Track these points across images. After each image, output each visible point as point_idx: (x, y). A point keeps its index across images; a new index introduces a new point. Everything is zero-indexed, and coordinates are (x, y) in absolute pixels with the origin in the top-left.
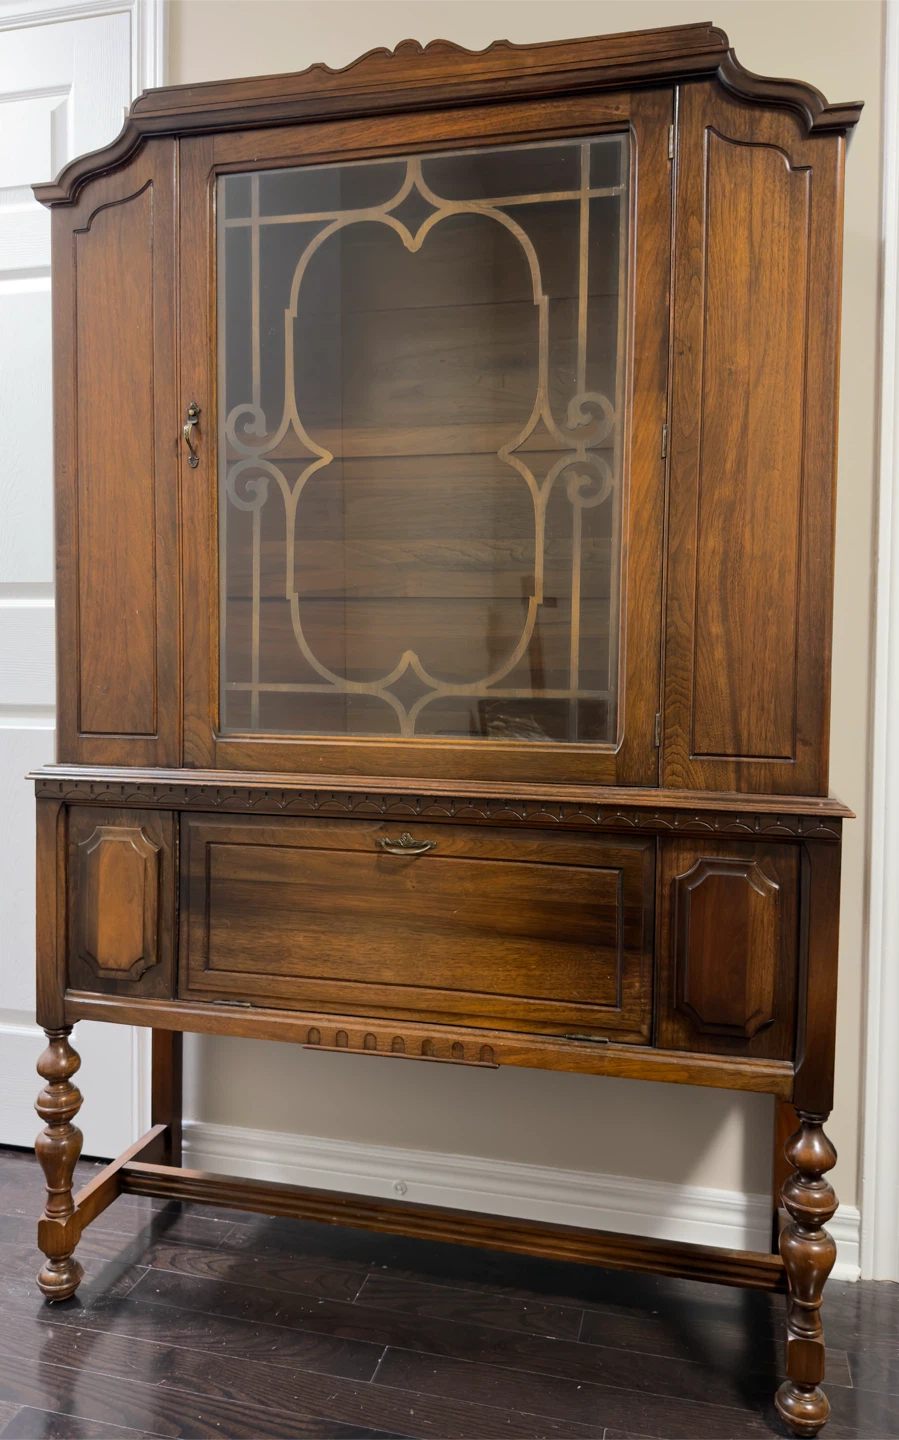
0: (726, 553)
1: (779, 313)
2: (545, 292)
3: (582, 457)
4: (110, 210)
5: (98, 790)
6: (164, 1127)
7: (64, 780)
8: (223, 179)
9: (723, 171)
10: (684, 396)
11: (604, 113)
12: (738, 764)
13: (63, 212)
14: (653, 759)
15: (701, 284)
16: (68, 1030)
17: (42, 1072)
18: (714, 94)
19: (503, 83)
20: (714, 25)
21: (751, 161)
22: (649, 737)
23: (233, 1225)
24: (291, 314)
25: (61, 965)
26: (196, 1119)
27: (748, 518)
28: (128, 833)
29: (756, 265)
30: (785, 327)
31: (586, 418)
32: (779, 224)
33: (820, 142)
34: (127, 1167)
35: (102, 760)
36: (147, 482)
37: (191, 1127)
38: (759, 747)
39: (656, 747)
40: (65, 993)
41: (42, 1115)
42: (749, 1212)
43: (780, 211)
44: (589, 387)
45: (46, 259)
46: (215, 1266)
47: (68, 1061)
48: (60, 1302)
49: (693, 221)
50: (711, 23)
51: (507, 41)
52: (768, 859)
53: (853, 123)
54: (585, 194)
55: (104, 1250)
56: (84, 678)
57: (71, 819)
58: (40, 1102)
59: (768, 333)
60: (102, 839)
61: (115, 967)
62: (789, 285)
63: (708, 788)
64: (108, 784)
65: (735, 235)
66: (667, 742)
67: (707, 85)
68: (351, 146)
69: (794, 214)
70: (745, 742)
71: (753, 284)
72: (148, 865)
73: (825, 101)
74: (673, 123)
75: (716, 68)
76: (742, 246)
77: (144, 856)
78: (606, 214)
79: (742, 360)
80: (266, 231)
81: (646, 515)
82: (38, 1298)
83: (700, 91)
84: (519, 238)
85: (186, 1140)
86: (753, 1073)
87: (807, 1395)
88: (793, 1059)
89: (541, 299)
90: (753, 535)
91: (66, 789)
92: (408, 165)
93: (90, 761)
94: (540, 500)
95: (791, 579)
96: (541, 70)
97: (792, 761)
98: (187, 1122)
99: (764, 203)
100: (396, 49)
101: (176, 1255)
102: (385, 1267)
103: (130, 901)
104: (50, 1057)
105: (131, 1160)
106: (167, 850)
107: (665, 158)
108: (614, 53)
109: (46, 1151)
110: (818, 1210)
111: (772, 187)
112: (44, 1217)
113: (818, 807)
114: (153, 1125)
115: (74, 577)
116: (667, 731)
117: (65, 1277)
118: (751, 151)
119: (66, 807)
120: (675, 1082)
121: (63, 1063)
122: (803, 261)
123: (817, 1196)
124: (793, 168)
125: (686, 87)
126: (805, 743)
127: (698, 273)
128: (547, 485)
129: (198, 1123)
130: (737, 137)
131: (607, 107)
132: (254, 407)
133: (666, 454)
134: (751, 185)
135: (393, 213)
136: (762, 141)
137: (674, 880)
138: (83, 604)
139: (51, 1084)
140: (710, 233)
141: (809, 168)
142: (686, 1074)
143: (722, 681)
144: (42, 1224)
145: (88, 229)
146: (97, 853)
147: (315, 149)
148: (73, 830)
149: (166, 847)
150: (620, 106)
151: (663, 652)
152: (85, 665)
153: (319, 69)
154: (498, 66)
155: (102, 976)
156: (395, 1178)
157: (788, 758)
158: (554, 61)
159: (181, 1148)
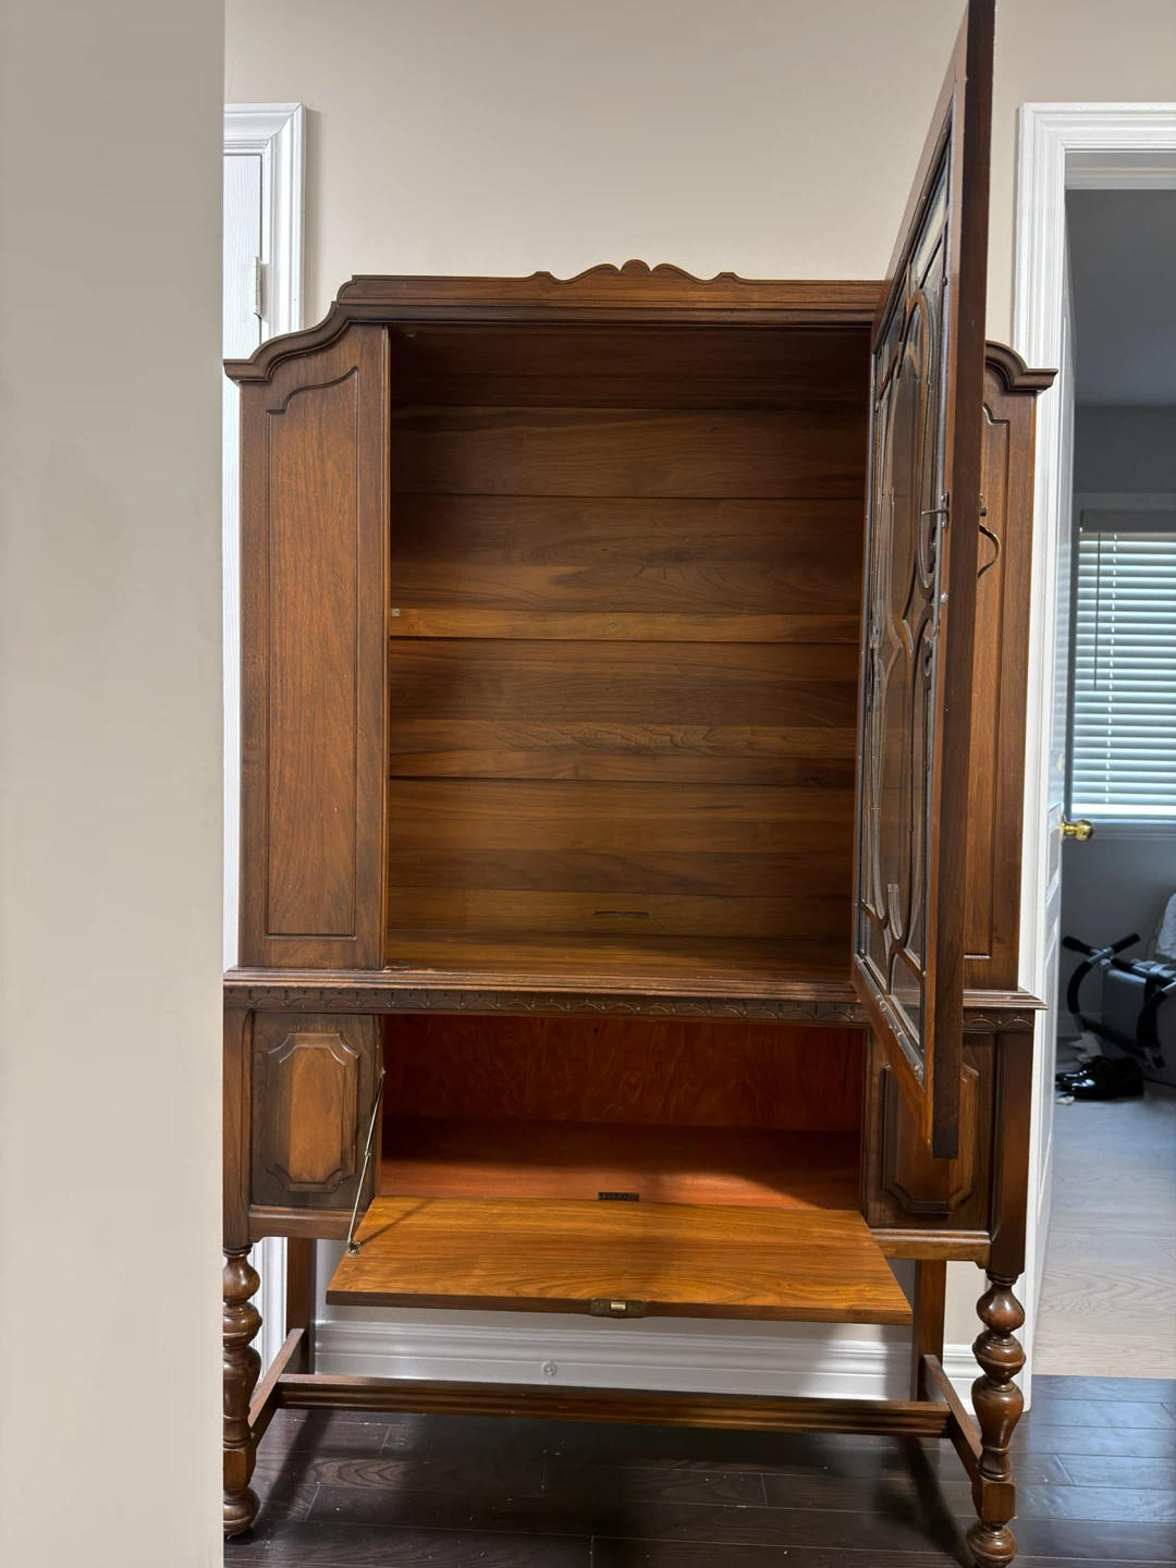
4: (310, 394)
5: (294, 997)
6: (302, 1331)
7: (255, 986)
13: (255, 390)
16: (248, 1249)
19: (728, 313)
23: (387, 1427)
25: (245, 1181)
28: (323, 1040)
33: (1021, 399)
34: (280, 1381)
35: (293, 963)
36: (348, 677)
37: (322, 1326)
40: (249, 1210)
42: (889, 1360)
46: (387, 1474)
47: (247, 1281)
48: (238, 1537)
51: (733, 274)
52: (967, 1048)
53: (1048, 386)
56: (273, 877)
57: (257, 1023)
60: (296, 1047)
61: (308, 1179)
64: (305, 990)
72: (348, 1072)
73: (1024, 365)
77: (344, 1064)
85: (319, 1342)
86: (954, 1243)
87: (997, 1533)
88: (988, 1229)
91: (256, 995)
93: (279, 964)
96: (770, 306)
97: (988, 957)
98: (319, 1322)
100: (623, 268)
101: (340, 1468)
102: (558, 1454)
103: (328, 1111)
104: (229, 1279)
105: (283, 1372)
106: (367, 1056)
108: (835, 298)
110: (1009, 1364)
114: (288, 1330)
115: (264, 772)
117: (244, 1509)
119: (252, 1014)
123: (1008, 1351)
124: (991, 418)
126: (1000, 940)
137: (883, 1070)
138: (273, 801)
139: (231, 1307)
141: (1005, 419)
145: (283, 411)
146: (289, 1062)
148: (260, 1038)
149: (365, 1052)
152: (275, 863)
153: (543, 278)
154: (725, 297)
155: (292, 1190)
156: (542, 1360)
157: (985, 955)
158: (778, 298)
159: (314, 1350)
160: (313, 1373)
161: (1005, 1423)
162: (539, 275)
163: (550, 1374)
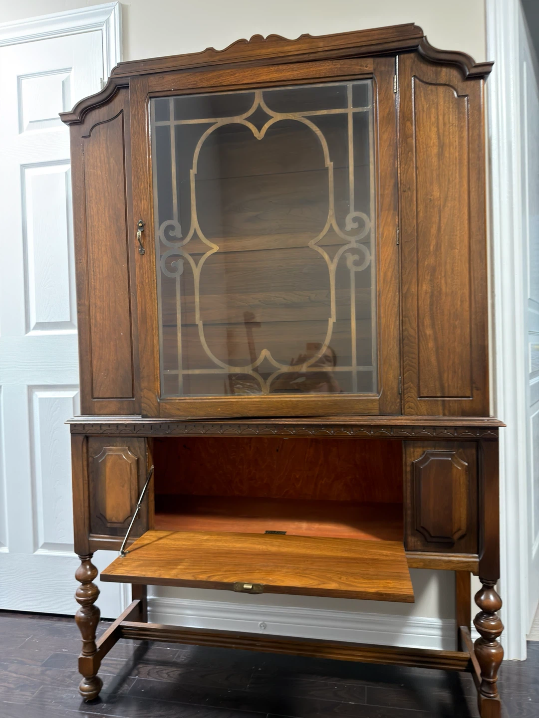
0: (432, 292)
1: (454, 169)
2: (331, 160)
3: (354, 245)
4: (101, 126)
5: (104, 428)
6: (138, 601)
7: (86, 424)
8: (154, 99)
9: (423, 98)
10: (407, 213)
11: (360, 69)
12: (444, 401)
13: (76, 127)
14: (398, 400)
15: (413, 155)
16: (91, 555)
17: (78, 579)
18: (416, 59)
19: (307, 56)
20: (415, 24)
21: (437, 93)
22: (396, 389)
23: (178, 651)
24: (193, 172)
25: (87, 521)
26: (155, 596)
27: (443, 275)
28: (118, 450)
29: (441, 146)
30: (457, 177)
31: (356, 225)
32: (453, 124)
33: (472, 83)
34: (121, 624)
35: (105, 412)
36: (124, 266)
38: (454, 392)
39: (400, 394)
40: (90, 536)
41: (79, 601)
43: (452, 118)
44: (356, 209)
46: (171, 674)
47: (92, 572)
49: (408, 124)
50: (414, 23)
51: (308, 34)
52: (461, 450)
53: (488, 73)
54: (350, 110)
55: (110, 669)
56: (94, 370)
57: (90, 443)
58: (78, 595)
59: (449, 180)
60: (107, 454)
61: (116, 521)
62: (459, 155)
63: (428, 415)
64: (109, 425)
65: (430, 131)
66: (405, 391)
67: (412, 55)
69: (460, 119)
70: (446, 390)
71: (440, 155)
72: (132, 466)
73: (474, 62)
74: (396, 74)
75: (417, 46)
76: (434, 136)
77: (130, 462)
78: (361, 122)
79: (436, 193)
80: (178, 128)
81: (389, 274)
82: (80, 699)
83: (410, 58)
84: (317, 132)
85: (150, 606)
86: (458, 561)
88: (477, 553)
89: (329, 164)
90: (446, 283)
91: (87, 428)
92: (256, 94)
93: (98, 413)
94: (332, 267)
95: (467, 304)
96: (326, 49)
97: (471, 399)
99: (444, 115)
100: (250, 40)
101: (150, 670)
102: (260, 669)
103: (123, 486)
104: (82, 570)
105: (124, 620)
106: (142, 458)
107: (392, 92)
108: (366, 39)
109: (82, 621)
110: (494, 631)
111: (448, 105)
112: (81, 656)
113: (482, 421)
114: (133, 600)
115: (87, 317)
116: (405, 385)
117: (93, 687)
118: (437, 88)
119: (87, 438)
120: (417, 568)
121: (89, 573)
122: (465, 143)
123: (493, 623)
124: (459, 96)
125: (402, 56)
126: (478, 389)
127: (411, 150)
128: (336, 260)
130: (429, 81)
131: (361, 66)
132: (175, 222)
133: (399, 243)
134: (437, 105)
135: (248, 119)
136: (442, 82)
137: (413, 463)
138: (93, 331)
139: (83, 585)
140: (417, 130)
141: (466, 96)
142: (423, 564)
143: (433, 359)
144: (80, 659)
145: (89, 136)
146: (104, 461)
148: (91, 450)
149: (141, 456)
150: (369, 65)
151: (401, 345)
152: (95, 362)
153: (210, 50)
154: (304, 47)
155: (109, 526)
156: (259, 621)
157: (469, 397)
158: (333, 44)
159: (147, 611)
160: (146, 622)
161: (494, 664)
162: (208, 49)
163: (263, 628)
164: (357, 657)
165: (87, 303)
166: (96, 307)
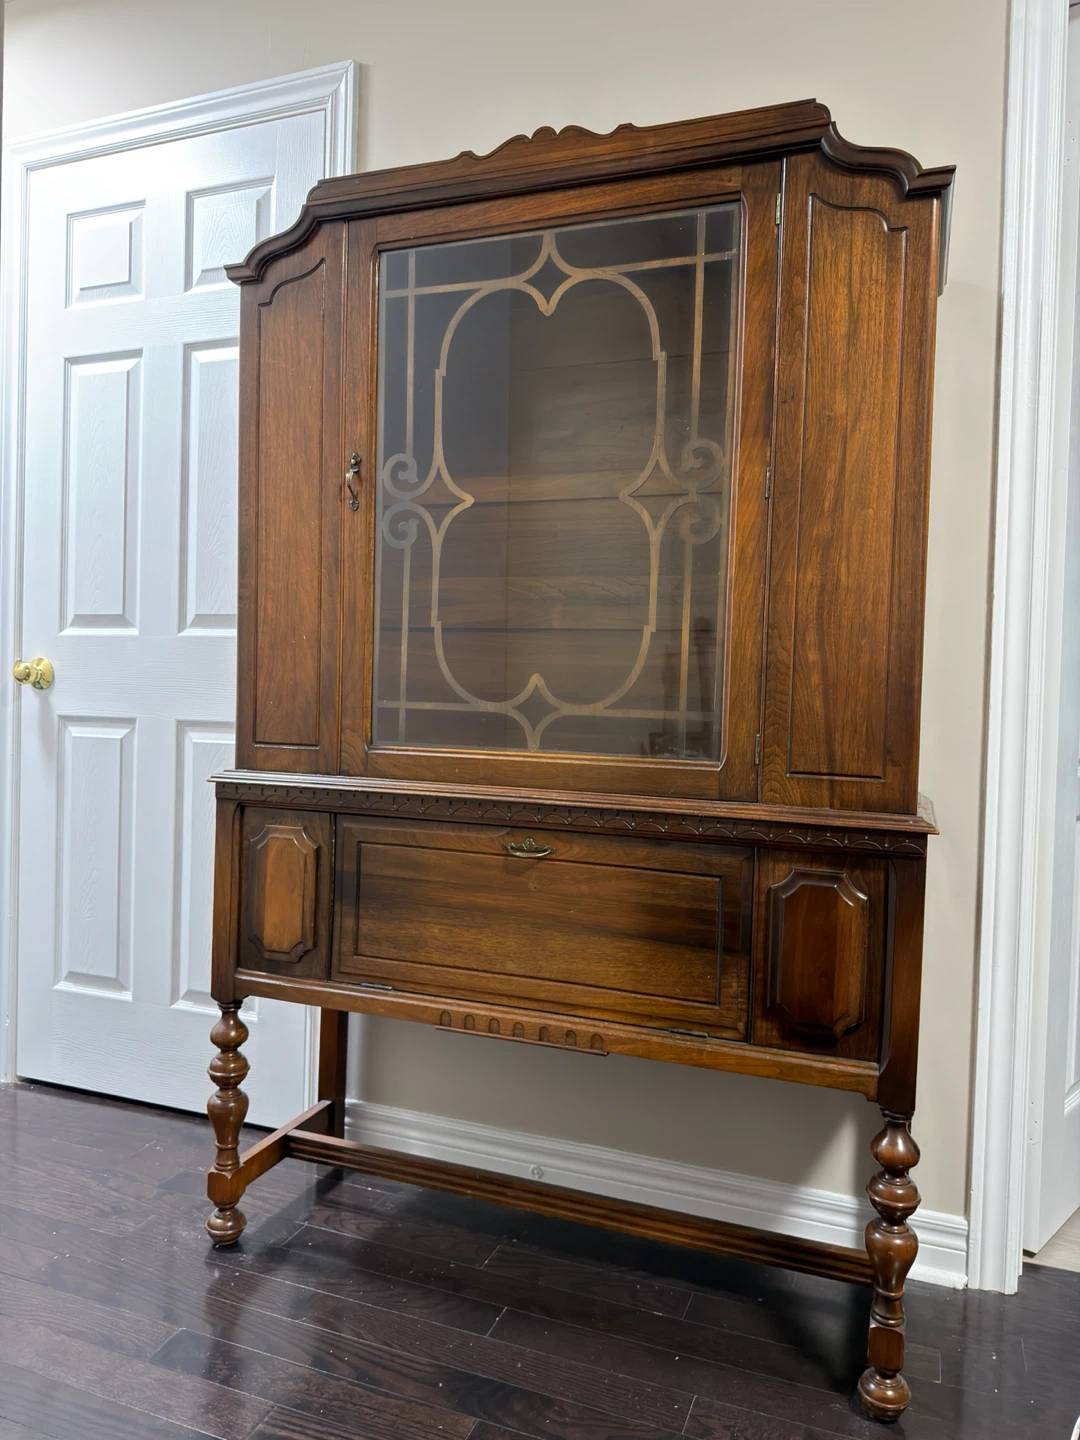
0: (823, 586)
1: (875, 362)
2: (663, 348)
3: (693, 498)
4: (289, 286)
5: (267, 793)
6: (329, 1101)
7: (240, 784)
8: (384, 255)
9: (825, 234)
10: (786, 442)
11: (718, 186)
12: (832, 782)
13: (250, 288)
14: (753, 776)
15: (803, 337)
16: (238, 1004)
17: (214, 1041)
18: (817, 165)
19: (626, 162)
20: (818, 101)
21: (851, 224)
22: (749, 755)
23: (384, 1195)
24: (440, 373)
25: (233, 947)
26: (359, 1099)
27: (844, 553)
28: (291, 831)
29: (854, 320)
30: (881, 377)
31: (697, 463)
32: (877, 281)
33: (915, 205)
34: (289, 1134)
35: (273, 766)
36: (314, 524)
38: (852, 766)
39: (755, 765)
40: (236, 972)
41: (214, 1078)
43: (877, 268)
44: (701, 435)
45: (234, 331)
46: (363, 1227)
47: (237, 1032)
48: (226, 1246)
49: (798, 280)
50: (815, 99)
51: (631, 124)
52: (858, 872)
53: (947, 185)
54: (700, 259)
55: (268, 1206)
56: (259, 694)
57: (245, 817)
58: (213, 1068)
59: (865, 383)
60: (270, 836)
61: (277, 949)
62: (885, 337)
63: (804, 804)
64: (275, 788)
65: (836, 292)
66: (766, 760)
67: (811, 156)
68: (494, 223)
69: (891, 271)
70: (838, 763)
71: (852, 337)
72: (308, 860)
73: (918, 165)
74: (780, 191)
75: (819, 140)
76: (842, 301)
77: (305, 852)
78: (719, 277)
79: (840, 407)
80: (420, 299)
81: (750, 550)
82: (207, 1241)
83: (806, 162)
84: (641, 300)
85: (349, 1116)
86: (841, 1071)
87: (888, 1381)
88: (878, 1061)
89: (660, 355)
90: (848, 569)
91: (240, 790)
92: (544, 238)
93: (261, 767)
94: (655, 537)
95: (884, 609)
96: (659, 149)
97: (882, 781)
99: (863, 263)
100: (533, 136)
101: (330, 1216)
102: (515, 1241)
103: (292, 892)
104: (222, 1028)
105: (296, 1128)
106: (325, 849)
107: (772, 224)
108: (728, 130)
109: (216, 1111)
110: (901, 1205)
111: (870, 247)
112: (213, 1170)
113: (906, 824)
114: (319, 1101)
115: (253, 607)
116: (766, 750)
117: (230, 1224)
118: (852, 214)
119: (242, 807)
120: (768, 1077)
121: (233, 1034)
122: (899, 315)
123: (900, 1192)
124: (890, 229)
125: (793, 158)
126: (894, 763)
127: (800, 328)
128: (662, 523)
129: (360, 1102)
130: (839, 203)
131: (721, 180)
132: (408, 457)
133: (769, 494)
134: (851, 246)
135: (530, 282)
136: (862, 205)
137: (770, 888)
138: (260, 629)
139: (222, 1052)
140: (813, 291)
141: (905, 228)
142: (778, 1070)
143: (818, 705)
144: (212, 1173)
145: (270, 303)
146: (265, 847)
147: (463, 226)
148: (247, 828)
149: (323, 845)
150: (733, 178)
151: (763, 678)
152: (260, 683)
153: (467, 156)
154: (623, 147)
155: (267, 957)
156: (532, 1163)
157: (879, 778)
158: (672, 140)
161: (897, 1265)
162: (464, 155)
164: (677, 1238)
165: (253, 582)
166: (266, 591)
